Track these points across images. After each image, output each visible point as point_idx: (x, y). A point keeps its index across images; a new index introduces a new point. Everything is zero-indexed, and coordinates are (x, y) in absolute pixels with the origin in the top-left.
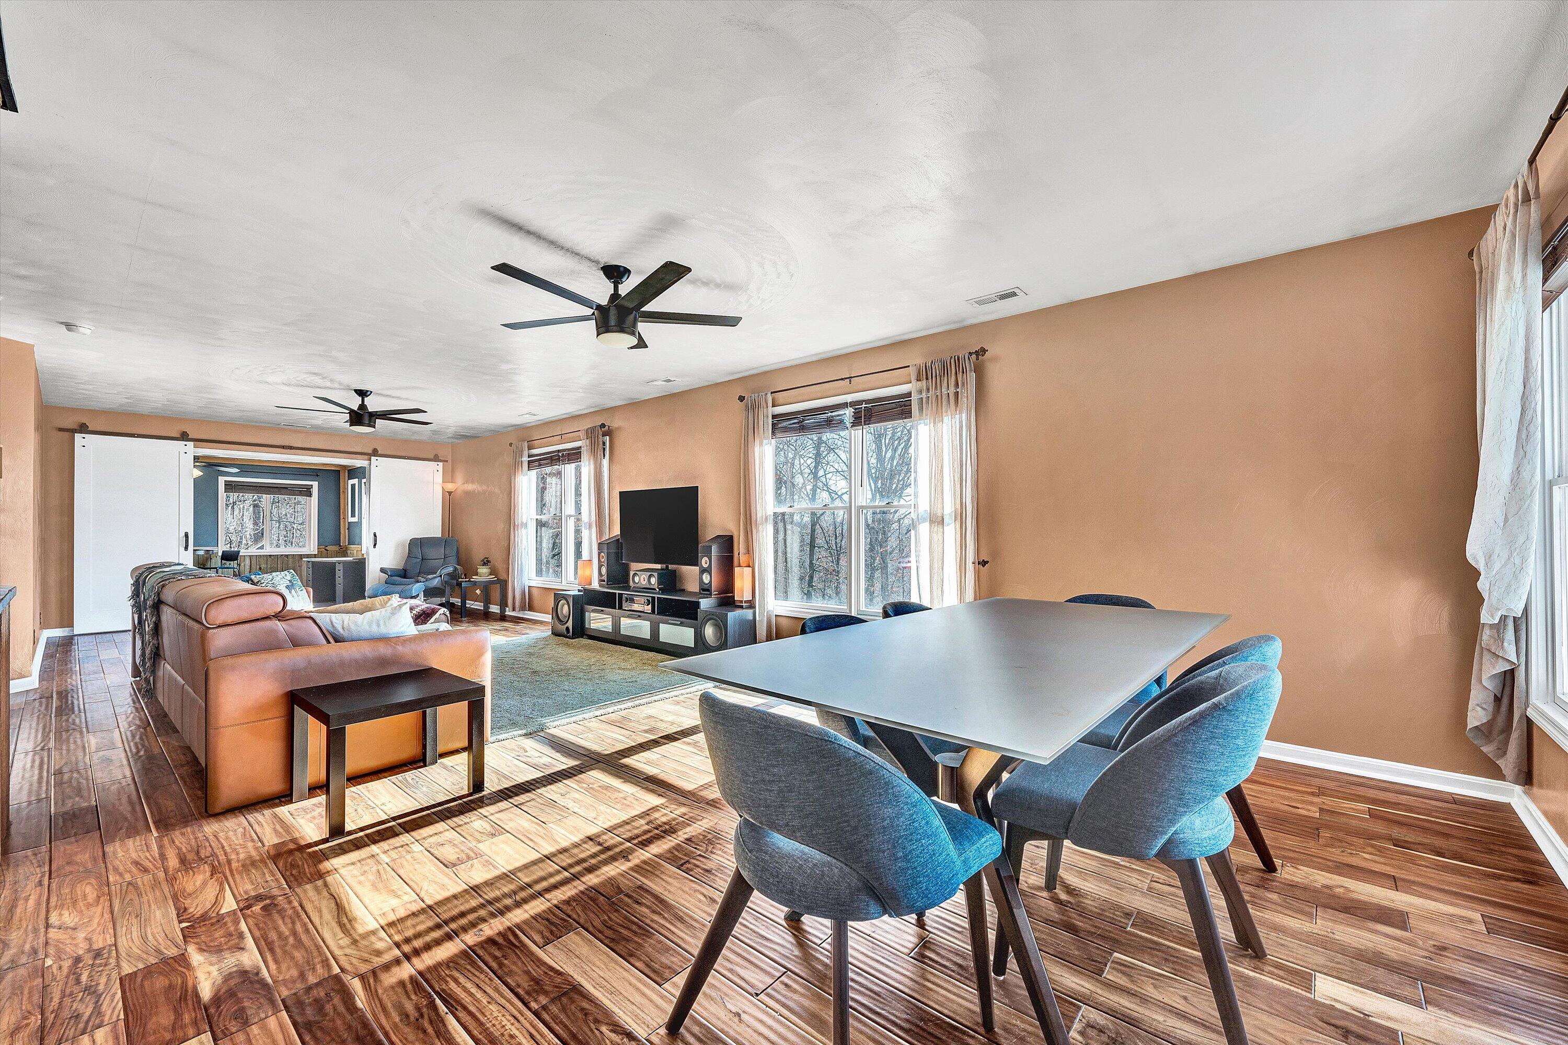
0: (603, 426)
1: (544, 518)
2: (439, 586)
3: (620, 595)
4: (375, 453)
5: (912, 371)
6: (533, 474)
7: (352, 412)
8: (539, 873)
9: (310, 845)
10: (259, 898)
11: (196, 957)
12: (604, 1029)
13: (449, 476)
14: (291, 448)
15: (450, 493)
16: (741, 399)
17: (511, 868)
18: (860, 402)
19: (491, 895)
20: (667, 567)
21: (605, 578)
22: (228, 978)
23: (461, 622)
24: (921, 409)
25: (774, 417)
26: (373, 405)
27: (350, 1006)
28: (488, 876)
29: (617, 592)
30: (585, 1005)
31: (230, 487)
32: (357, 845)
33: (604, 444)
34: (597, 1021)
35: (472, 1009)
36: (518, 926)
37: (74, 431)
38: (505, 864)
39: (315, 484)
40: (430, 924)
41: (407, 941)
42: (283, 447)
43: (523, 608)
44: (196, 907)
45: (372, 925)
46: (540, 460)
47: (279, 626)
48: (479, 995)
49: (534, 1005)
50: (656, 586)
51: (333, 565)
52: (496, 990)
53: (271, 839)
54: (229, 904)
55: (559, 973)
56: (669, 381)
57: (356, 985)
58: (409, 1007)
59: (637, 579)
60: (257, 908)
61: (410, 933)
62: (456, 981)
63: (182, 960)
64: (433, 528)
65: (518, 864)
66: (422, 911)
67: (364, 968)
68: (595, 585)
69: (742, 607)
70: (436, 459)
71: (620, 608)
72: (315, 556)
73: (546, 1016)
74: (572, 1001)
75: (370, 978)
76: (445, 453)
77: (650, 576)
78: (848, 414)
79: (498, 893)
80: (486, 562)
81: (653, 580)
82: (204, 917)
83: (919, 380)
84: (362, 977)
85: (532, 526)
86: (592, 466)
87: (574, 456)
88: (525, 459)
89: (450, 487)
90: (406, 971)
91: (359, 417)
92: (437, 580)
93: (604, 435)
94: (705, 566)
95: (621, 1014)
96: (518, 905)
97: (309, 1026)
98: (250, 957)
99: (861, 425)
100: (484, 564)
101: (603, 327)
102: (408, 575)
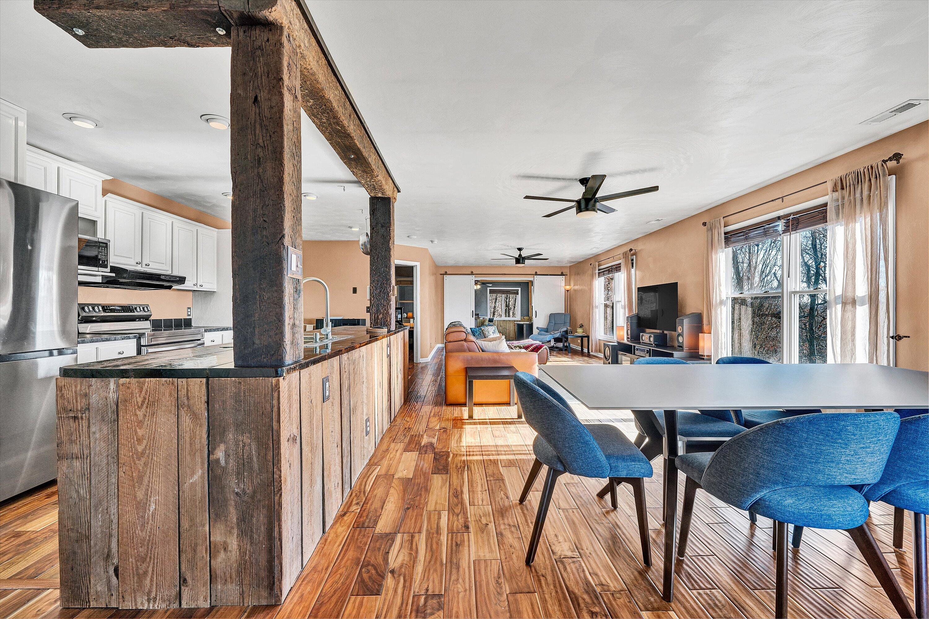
0: (631, 250)
1: (607, 302)
2: (560, 337)
3: (634, 346)
4: (536, 274)
5: (829, 186)
6: (602, 279)
7: (516, 258)
8: (519, 448)
9: (464, 420)
10: (444, 428)
11: (425, 436)
12: (502, 493)
13: (568, 283)
14: (505, 274)
15: (568, 291)
16: (704, 224)
17: (512, 444)
18: (789, 215)
19: (499, 449)
20: (663, 332)
21: (629, 336)
22: (428, 443)
23: (567, 355)
24: (838, 214)
25: (725, 233)
26: (524, 254)
27: (447, 460)
28: (503, 444)
29: (633, 345)
30: (502, 485)
31: (492, 292)
32: (475, 424)
33: (632, 260)
34: (502, 490)
35: (473, 472)
36: (500, 460)
37: (443, 274)
38: (510, 442)
39: (520, 289)
40: (478, 450)
41: (470, 452)
42: (502, 274)
43: (596, 351)
44: (431, 426)
45: (465, 445)
46: (604, 271)
47: (465, 344)
48: (477, 470)
49: (488, 479)
50: (652, 343)
51: (523, 325)
52: (482, 471)
53: (456, 415)
54: (438, 428)
55: (502, 475)
56: (658, 220)
57: (451, 455)
58: (459, 465)
59: (644, 338)
60: (442, 430)
61: (471, 450)
62: (474, 464)
63: (422, 436)
64: (561, 309)
65: (515, 444)
66: (479, 446)
67: (455, 453)
68: (625, 341)
69: (703, 359)
70: (562, 274)
71: (634, 354)
72: (520, 321)
73: (489, 482)
74: (499, 482)
75: (455, 456)
76: (566, 271)
77: (650, 337)
78: (780, 226)
79: (502, 449)
80: (581, 326)
81: (652, 339)
82: (431, 429)
83: (835, 190)
84: (454, 454)
85: (602, 308)
86: (626, 273)
87: (618, 268)
88: (597, 271)
89: (568, 287)
90: (464, 458)
91: (519, 260)
92: (558, 334)
93: (632, 255)
94: (680, 332)
95: (510, 492)
96: (505, 455)
97: (436, 459)
98: (434, 441)
99: (789, 232)
100: (580, 327)
101: (579, 210)
102: (549, 331)
